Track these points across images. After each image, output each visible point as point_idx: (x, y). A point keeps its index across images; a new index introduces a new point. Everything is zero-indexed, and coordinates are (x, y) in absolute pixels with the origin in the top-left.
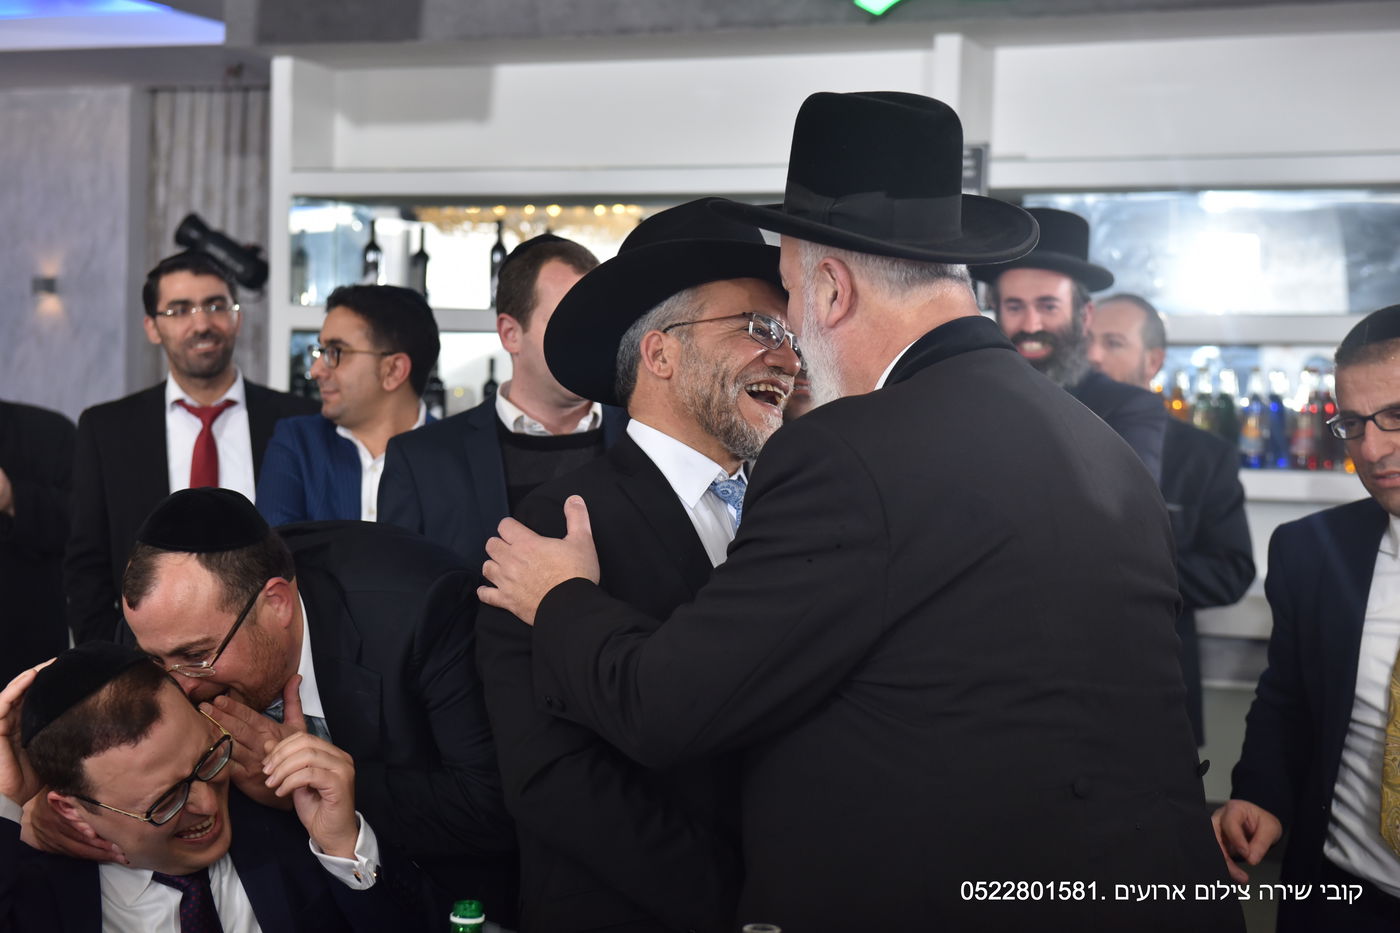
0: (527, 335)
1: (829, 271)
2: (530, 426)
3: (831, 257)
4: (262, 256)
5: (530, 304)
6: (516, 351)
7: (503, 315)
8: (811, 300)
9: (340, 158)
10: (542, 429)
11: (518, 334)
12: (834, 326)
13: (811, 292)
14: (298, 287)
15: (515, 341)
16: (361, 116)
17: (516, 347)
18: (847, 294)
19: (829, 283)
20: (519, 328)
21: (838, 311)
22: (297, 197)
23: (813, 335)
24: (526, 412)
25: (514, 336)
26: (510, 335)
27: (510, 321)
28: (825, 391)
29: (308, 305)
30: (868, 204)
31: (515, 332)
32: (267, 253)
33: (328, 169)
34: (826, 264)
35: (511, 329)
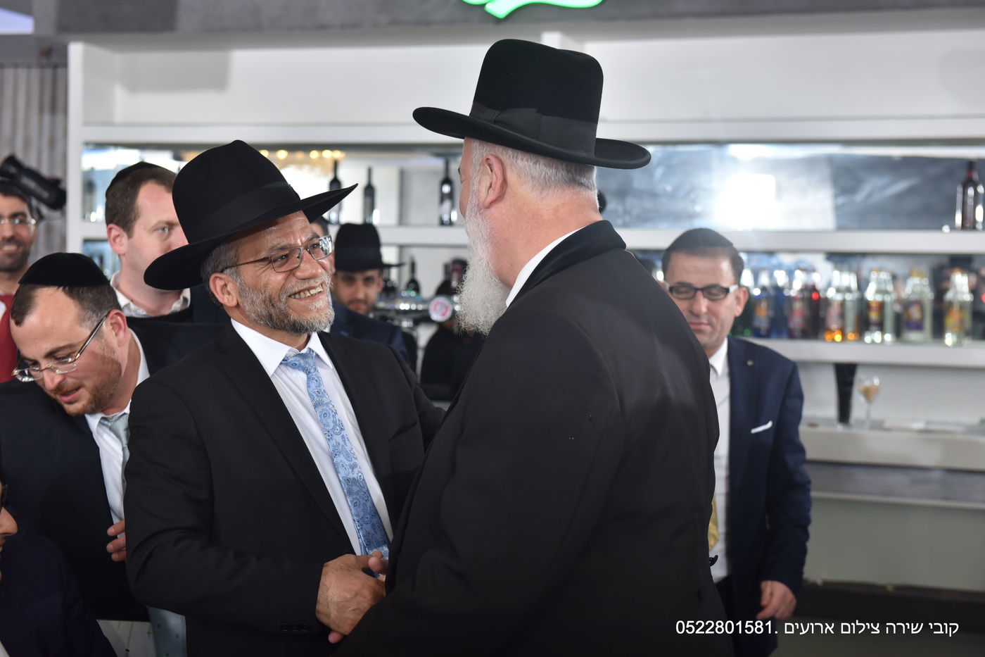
0: (131, 240)
1: (490, 165)
2: (135, 311)
3: (491, 154)
4: (62, 186)
5: (133, 217)
6: (123, 252)
7: (111, 225)
8: (475, 187)
9: (119, 117)
10: (145, 313)
11: (124, 239)
12: (488, 207)
13: (476, 182)
14: (87, 208)
15: (122, 245)
16: (135, 85)
17: (123, 249)
18: (500, 182)
19: (488, 174)
20: (125, 235)
21: (492, 197)
22: (87, 144)
23: (473, 215)
24: (132, 301)
25: (121, 241)
26: (118, 240)
27: (116, 230)
28: (478, 258)
29: (96, 222)
30: (523, 116)
31: (122, 238)
32: (66, 184)
33: (110, 124)
34: (488, 159)
35: (118, 236)
